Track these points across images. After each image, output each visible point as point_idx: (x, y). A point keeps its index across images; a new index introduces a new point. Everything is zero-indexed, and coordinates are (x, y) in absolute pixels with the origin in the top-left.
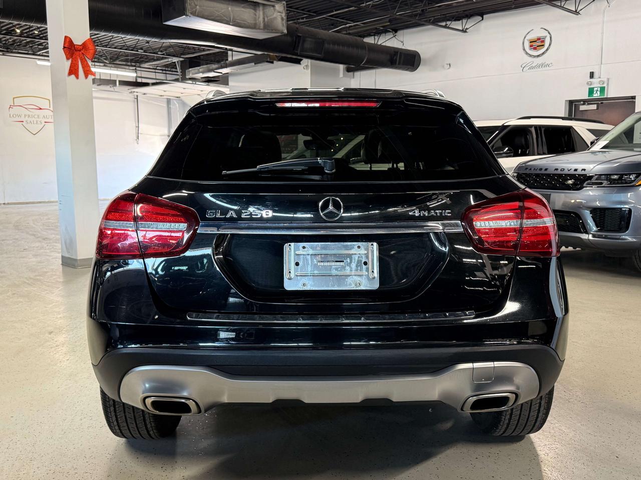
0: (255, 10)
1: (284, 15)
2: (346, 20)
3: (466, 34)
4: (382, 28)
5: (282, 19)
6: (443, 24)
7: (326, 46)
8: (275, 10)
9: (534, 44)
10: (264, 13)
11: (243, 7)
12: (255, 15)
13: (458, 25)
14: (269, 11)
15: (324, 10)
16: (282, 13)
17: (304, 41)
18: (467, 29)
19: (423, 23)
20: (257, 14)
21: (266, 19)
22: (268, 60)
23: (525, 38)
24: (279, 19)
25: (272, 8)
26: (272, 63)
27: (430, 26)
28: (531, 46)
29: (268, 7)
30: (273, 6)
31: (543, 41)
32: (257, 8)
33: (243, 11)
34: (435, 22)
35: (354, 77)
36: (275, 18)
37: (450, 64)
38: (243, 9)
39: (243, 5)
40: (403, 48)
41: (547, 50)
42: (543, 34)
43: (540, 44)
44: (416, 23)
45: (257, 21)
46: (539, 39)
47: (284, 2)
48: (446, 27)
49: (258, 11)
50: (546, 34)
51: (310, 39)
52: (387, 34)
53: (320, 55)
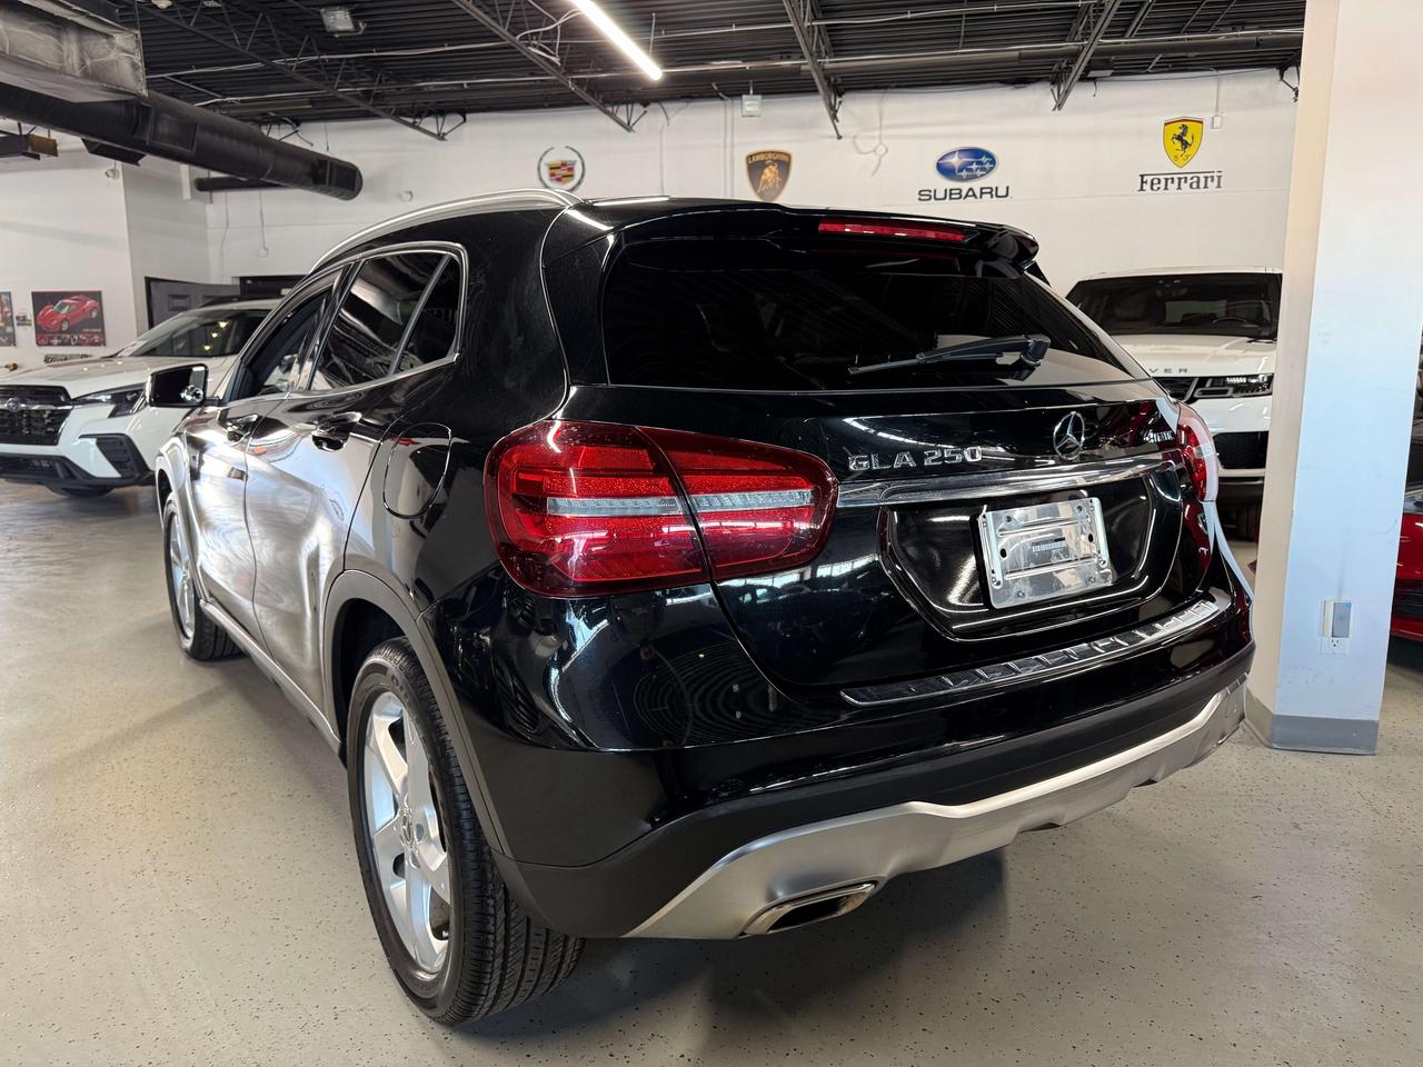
0: (58, 38)
1: (138, 58)
2: (207, 88)
3: (444, 142)
4: (273, 114)
5: (134, 66)
6: (411, 120)
7: (199, 134)
8: (112, 45)
9: (557, 172)
10: (81, 50)
11: (31, 29)
12: (60, 49)
13: (429, 123)
14: (98, 46)
15: (162, 62)
16: (133, 54)
17: (157, 119)
18: (444, 134)
19: (377, 113)
20: (65, 47)
21: (88, 62)
22: (30, 151)
23: (541, 159)
24: (126, 66)
25: (104, 41)
26: (37, 157)
27: (388, 121)
28: (552, 175)
29: (93, 37)
30: (107, 36)
31: (571, 169)
32: (64, 36)
33: (32, 37)
34: (399, 114)
35: (211, 202)
36: (112, 63)
37: (411, 193)
38: (31, 33)
39: (31, 24)
40: (328, 154)
41: (579, 183)
42: (570, 157)
43: (565, 173)
44: (367, 111)
45: (66, 64)
46: (564, 164)
47: (138, 32)
48: (413, 126)
49: (65, 43)
50: (574, 157)
51: (169, 117)
52: (282, 126)
53: (189, 151)
